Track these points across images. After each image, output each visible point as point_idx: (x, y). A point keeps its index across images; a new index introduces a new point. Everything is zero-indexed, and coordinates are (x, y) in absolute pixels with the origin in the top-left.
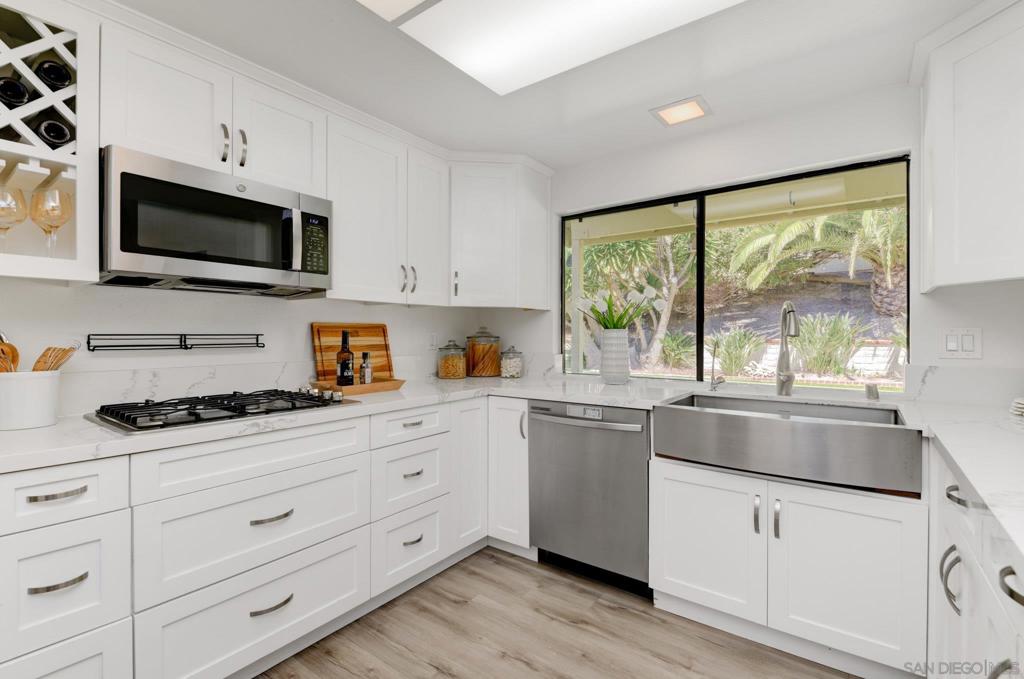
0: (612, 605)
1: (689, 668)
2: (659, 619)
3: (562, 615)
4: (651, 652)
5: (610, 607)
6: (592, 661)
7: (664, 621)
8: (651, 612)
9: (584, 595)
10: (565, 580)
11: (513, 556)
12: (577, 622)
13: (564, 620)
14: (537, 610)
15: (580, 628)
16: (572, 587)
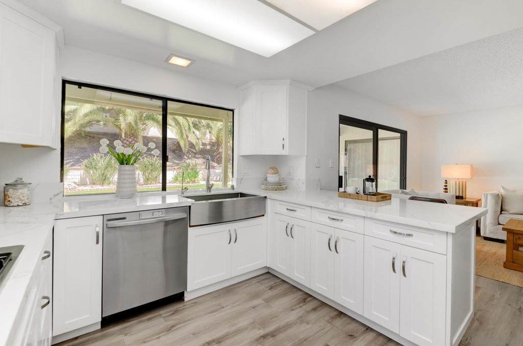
0: (171, 313)
1: (223, 308)
2: (192, 303)
3: (160, 333)
4: (209, 313)
5: (172, 314)
6: (199, 333)
7: (195, 303)
8: (186, 304)
9: (153, 320)
10: (132, 322)
11: (77, 338)
12: (170, 329)
13: (163, 334)
14: (144, 342)
15: (175, 330)
16: (140, 322)
